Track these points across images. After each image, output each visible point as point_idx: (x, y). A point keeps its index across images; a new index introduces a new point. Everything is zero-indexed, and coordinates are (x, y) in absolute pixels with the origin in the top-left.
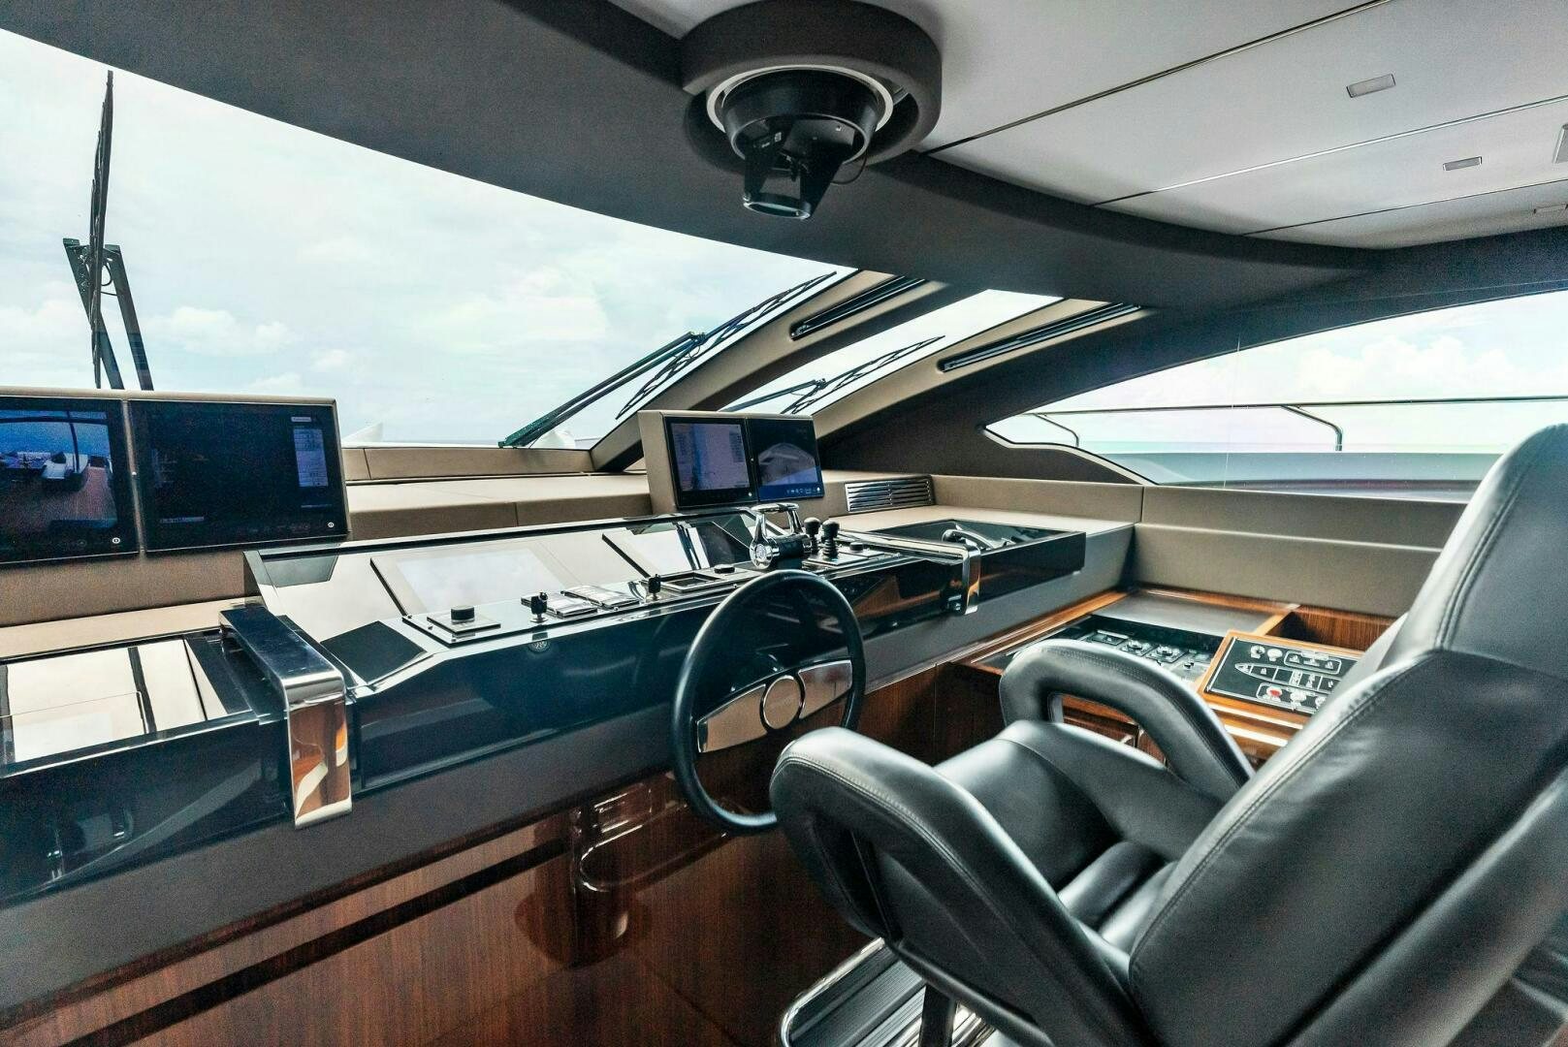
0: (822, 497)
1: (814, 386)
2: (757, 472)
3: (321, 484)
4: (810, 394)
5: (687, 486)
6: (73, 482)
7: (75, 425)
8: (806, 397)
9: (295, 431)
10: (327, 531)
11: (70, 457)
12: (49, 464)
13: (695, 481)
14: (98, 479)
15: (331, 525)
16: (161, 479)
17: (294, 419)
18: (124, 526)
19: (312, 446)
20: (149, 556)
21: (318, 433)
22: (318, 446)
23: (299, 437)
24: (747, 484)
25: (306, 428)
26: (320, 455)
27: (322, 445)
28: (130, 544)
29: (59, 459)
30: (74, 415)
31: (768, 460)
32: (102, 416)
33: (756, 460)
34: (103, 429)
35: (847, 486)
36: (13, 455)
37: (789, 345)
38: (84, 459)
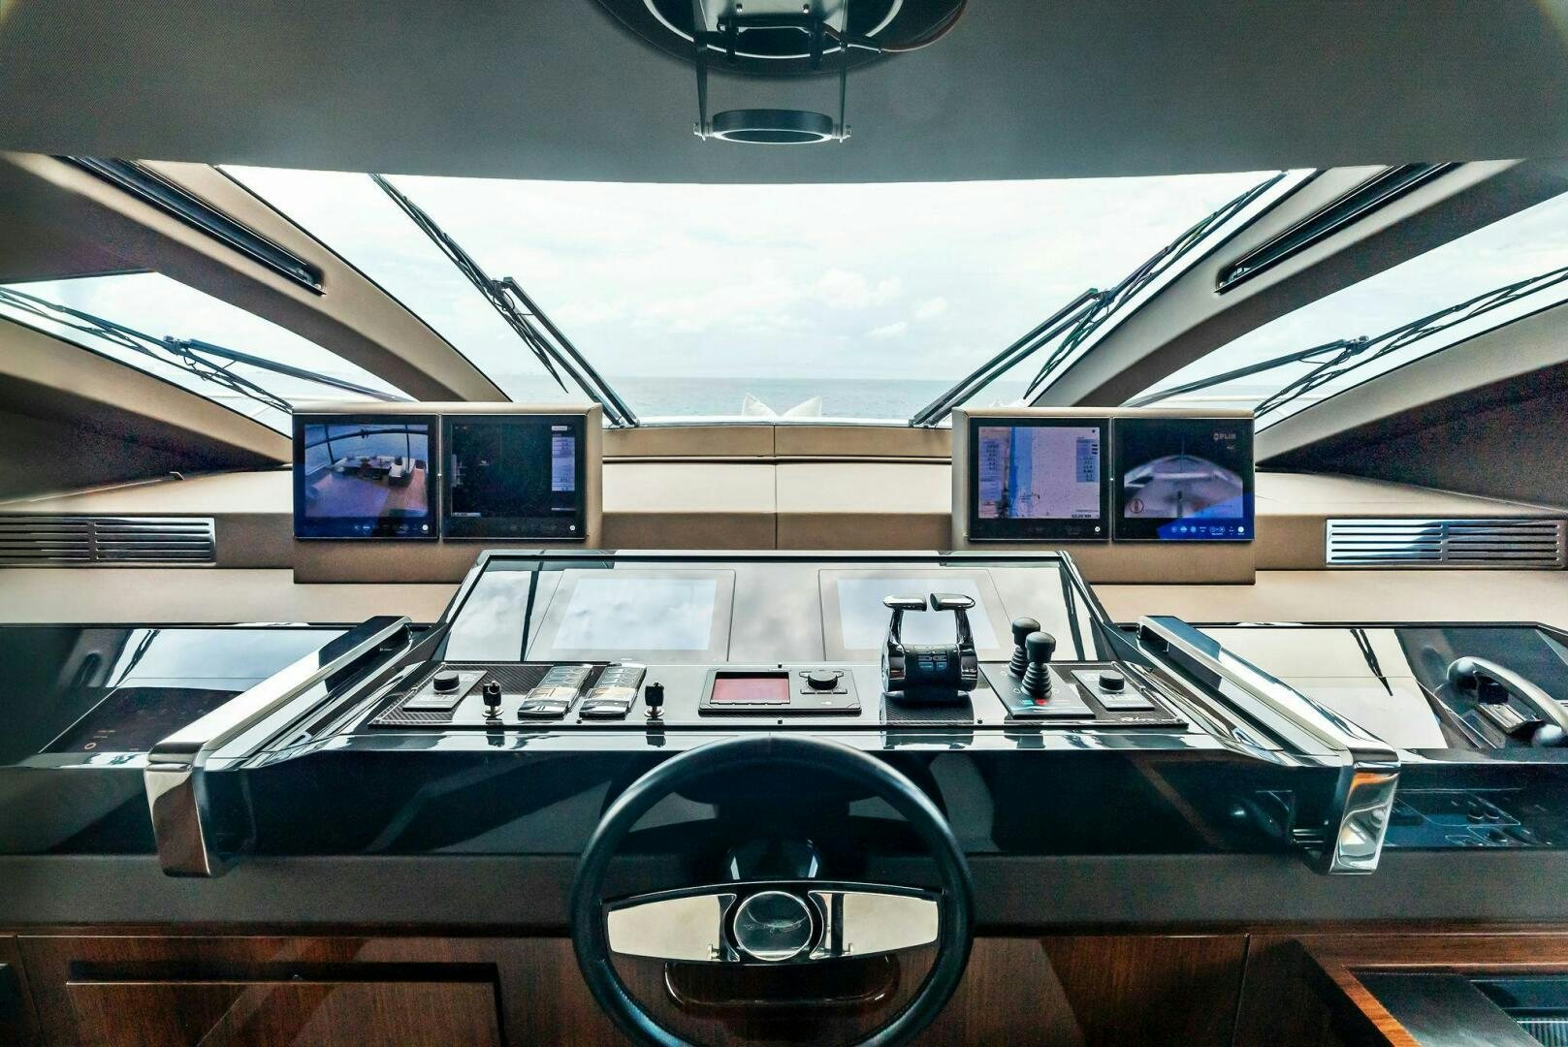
0: (1249, 542)
1: (1344, 349)
2: (1117, 496)
3: (570, 489)
4: (1336, 362)
5: (987, 512)
6: (405, 479)
7: (410, 435)
8: (1326, 366)
9: (554, 439)
10: (568, 533)
11: (404, 460)
12: (393, 465)
13: (1005, 505)
14: (419, 478)
15: (573, 528)
16: (456, 482)
17: (554, 428)
18: (431, 518)
19: (564, 454)
20: (446, 541)
21: (571, 440)
22: (571, 453)
23: (557, 444)
24: (1096, 515)
25: (563, 436)
26: (572, 461)
27: (574, 453)
28: (433, 531)
29: (399, 462)
30: (411, 427)
31: (1145, 480)
32: (425, 428)
33: (1120, 480)
34: (425, 438)
35: (1330, 522)
36: (374, 458)
37: (1208, 301)
38: (413, 462)
